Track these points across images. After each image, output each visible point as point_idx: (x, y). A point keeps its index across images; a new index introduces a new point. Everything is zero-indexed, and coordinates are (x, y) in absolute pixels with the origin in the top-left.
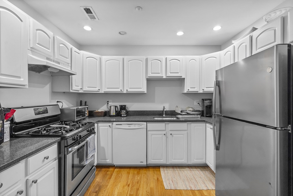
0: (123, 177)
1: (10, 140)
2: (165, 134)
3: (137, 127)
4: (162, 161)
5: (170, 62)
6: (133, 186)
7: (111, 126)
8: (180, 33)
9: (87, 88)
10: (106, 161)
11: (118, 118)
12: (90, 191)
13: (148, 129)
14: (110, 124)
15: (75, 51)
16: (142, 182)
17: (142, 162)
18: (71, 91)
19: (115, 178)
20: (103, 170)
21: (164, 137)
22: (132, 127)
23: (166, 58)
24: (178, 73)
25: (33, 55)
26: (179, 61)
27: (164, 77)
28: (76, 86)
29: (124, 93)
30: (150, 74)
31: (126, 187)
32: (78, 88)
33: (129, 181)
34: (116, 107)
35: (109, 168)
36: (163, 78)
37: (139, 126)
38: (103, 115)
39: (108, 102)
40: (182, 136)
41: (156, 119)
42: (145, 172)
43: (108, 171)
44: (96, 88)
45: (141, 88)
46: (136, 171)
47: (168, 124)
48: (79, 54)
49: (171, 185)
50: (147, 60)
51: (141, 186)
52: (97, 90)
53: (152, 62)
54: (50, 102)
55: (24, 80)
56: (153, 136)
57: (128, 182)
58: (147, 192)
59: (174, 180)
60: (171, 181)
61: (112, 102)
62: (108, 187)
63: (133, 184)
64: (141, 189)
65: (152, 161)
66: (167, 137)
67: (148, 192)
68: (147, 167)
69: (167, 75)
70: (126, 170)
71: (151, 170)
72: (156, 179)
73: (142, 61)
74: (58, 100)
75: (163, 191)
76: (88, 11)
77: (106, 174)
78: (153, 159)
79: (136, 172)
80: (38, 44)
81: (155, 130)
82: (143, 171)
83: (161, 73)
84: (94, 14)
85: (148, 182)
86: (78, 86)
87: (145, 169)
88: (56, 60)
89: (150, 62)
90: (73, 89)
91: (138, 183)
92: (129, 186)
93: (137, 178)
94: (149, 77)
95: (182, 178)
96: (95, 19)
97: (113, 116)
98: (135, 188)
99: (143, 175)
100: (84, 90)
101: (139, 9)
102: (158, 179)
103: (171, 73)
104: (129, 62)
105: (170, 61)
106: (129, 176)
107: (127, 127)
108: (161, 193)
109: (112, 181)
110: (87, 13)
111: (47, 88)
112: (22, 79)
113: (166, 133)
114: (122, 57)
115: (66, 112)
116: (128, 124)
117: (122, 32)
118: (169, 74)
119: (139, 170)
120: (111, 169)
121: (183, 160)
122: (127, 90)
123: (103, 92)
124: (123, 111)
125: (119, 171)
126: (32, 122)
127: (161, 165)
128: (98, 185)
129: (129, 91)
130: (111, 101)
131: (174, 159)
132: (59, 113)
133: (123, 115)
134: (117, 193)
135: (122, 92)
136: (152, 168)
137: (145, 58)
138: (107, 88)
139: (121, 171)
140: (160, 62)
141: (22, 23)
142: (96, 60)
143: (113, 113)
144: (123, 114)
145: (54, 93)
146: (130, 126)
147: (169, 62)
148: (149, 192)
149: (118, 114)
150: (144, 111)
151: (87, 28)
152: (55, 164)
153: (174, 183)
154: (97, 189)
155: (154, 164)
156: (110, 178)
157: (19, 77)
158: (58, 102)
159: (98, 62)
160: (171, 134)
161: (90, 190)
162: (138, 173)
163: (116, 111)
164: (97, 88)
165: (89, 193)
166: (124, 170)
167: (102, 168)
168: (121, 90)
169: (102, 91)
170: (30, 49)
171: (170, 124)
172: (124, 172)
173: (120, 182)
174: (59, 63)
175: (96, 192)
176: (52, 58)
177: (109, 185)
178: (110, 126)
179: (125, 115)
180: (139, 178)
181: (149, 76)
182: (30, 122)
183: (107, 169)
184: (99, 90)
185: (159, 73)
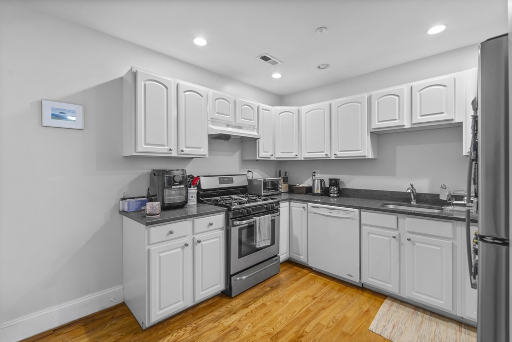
0: (314, 286)
1: (197, 204)
2: (394, 237)
3: (341, 214)
4: (390, 287)
5: (421, 94)
6: (320, 302)
7: (306, 208)
8: (437, 29)
9: (280, 154)
10: (300, 258)
11: (325, 198)
12: (266, 284)
13: (362, 222)
14: (305, 205)
15: (263, 109)
16: (337, 304)
17: (351, 276)
18: (258, 158)
19: (304, 283)
20: (295, 268)
21: (394, 243)
22: (334, 213)
23: (411, 88)
24: (443, 113)
25: (213, 125)
26: (445, 86)
27: (408, 125)
28: (264, 152)
29: (332, 158)
30: (377, 123)
31: (310, 299)
32: (268, 155)
33: (319, 294)
34: (321, 181)
35: (304, 269)
36: (405, 127)
37: (346, 214)
38: (305, 193)
39: (315, 172)
40: (439, 248)
41: (391, 207)
42: (353, 294)
43: (300, 271)
44: (292, 152)
45: (359, 150)
46: (338, 286)
47: (403, 218)
48: (269, 111)
49: (386, 330)
50: (370, 98)
51: (333, 307)
52: (293, 156)
53: (379, 100)
54: (239, 172)
55: (204, 150)
56: (371, 235)
57: (317, 293)
58: (334, 317)
59: (399, 326)
60: (391, 325)
61: (320, 173)
62: (288, 288)
63: (321, 300)
64: (329, 310)
65: (370, 280)
66: (400, 245)
67: (336, 318)
68: (362, 288)
69: (414, 122)
70: (325, 279)
71: (366, 294)
72: (365, 310)
73: (360, 103)
74: (249, 170)
75: (363, 330)
76: (265, 58)
77: (296, 274)
78: (371, 278)
79: (337, 288)
80: (217, 113)
81: (377, 225)
82: (350, 291)
83: (399, 119)
84: (272, 59)
85: (347, 307)
86: (268, 152)
87: (356, 290)
88: (237, 125)
89: (376, 102)
90: (260, 156)
91: (329, 301)
92: (314, 298)
93: (334, 295)
94: (374, 129)
95: (421, 332)
96: (278, 63)
97: (317, 195)
98: (321, 305)
99: (345, 296)
100: (277, 156)
101: (321, 31)
102: (367, 311)
103: (422, 116)
104: (339, 108)
105: (421, 92)
106: (323, 288)
107: (327, 212)
108: (356, 331)
109: (296, 284)
110: (266, 61)
111: (237, 156)
112: (202, 150)
113: (399, 234)
114: (327, 103)
115: (255, 183)
116: (328, 208)
117: (322, 65)
118: (418, 119)
119: (344, 287)
120: (305, 271)
121: (441, 302)
122: (335, 155)
123: (303, 159)
124: (333, 188)
125: (315, 277)
126: (218, 191)
127: (389, 294)
128: (278, 281)
129: (338, 156)
130: (319, 171)
131: (417, 292)
132: (246, 184)
133: (331, 195)
134: (293, 299)
135: (328, 157)
136: (369, 293)
137: (366, 96)
138: (308, 153)
139: (317, 277)
140: (397, 97)
141: (202, 98)
142: (292, 114)
143: (317, 190)
144: (334, 193)
145: (244, 162)
146: (331, 211)
147: (418, 94)
148: (337, 320)
149: (325, 192)
150: (373, 190)
151: (277, 76)
152: (222, 234)
153: (395, 330)
154: (274, 285)
155: (377, 289)
156: (297, 280)
157: (200, 148)
158: (249, 171)
159: (295, 116)
160: (409, 240)
161: (268, 283)
162: (340, 290)
163: (322, 188)
164: (294, 154)
165: (264, 285)
166: (323, 278)
167: (295, 266)
168: (326, 155)
169: (301, 157)
170: (210, 120)
171: (407, 218)
172: (321, 281)
173: (307, 289)
174: (241, 128)
175: (271, 288)
176: (233, 124)
177: (291, 287)
178: (304, 208)
179: (336, 195)
180: (336, 297)
181: (373, 126)
182: (216, 190)
183: (300, 269)
184: (296, 155)
185: (396, 120)
